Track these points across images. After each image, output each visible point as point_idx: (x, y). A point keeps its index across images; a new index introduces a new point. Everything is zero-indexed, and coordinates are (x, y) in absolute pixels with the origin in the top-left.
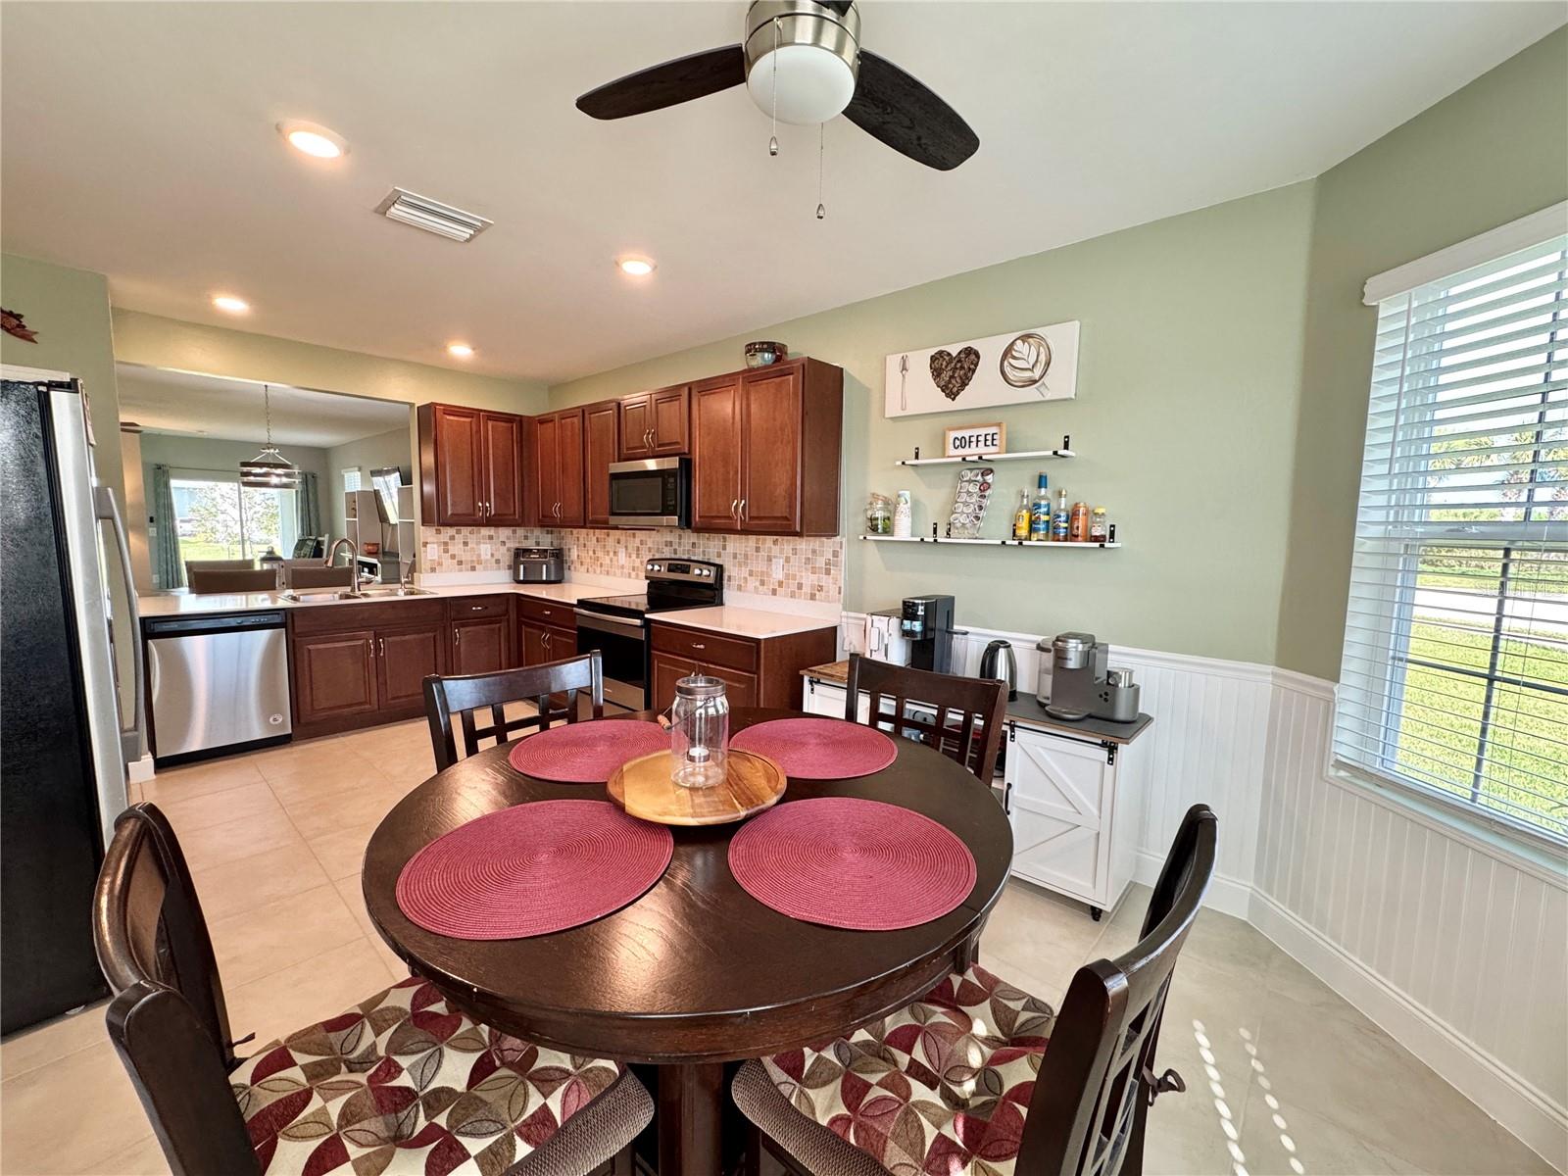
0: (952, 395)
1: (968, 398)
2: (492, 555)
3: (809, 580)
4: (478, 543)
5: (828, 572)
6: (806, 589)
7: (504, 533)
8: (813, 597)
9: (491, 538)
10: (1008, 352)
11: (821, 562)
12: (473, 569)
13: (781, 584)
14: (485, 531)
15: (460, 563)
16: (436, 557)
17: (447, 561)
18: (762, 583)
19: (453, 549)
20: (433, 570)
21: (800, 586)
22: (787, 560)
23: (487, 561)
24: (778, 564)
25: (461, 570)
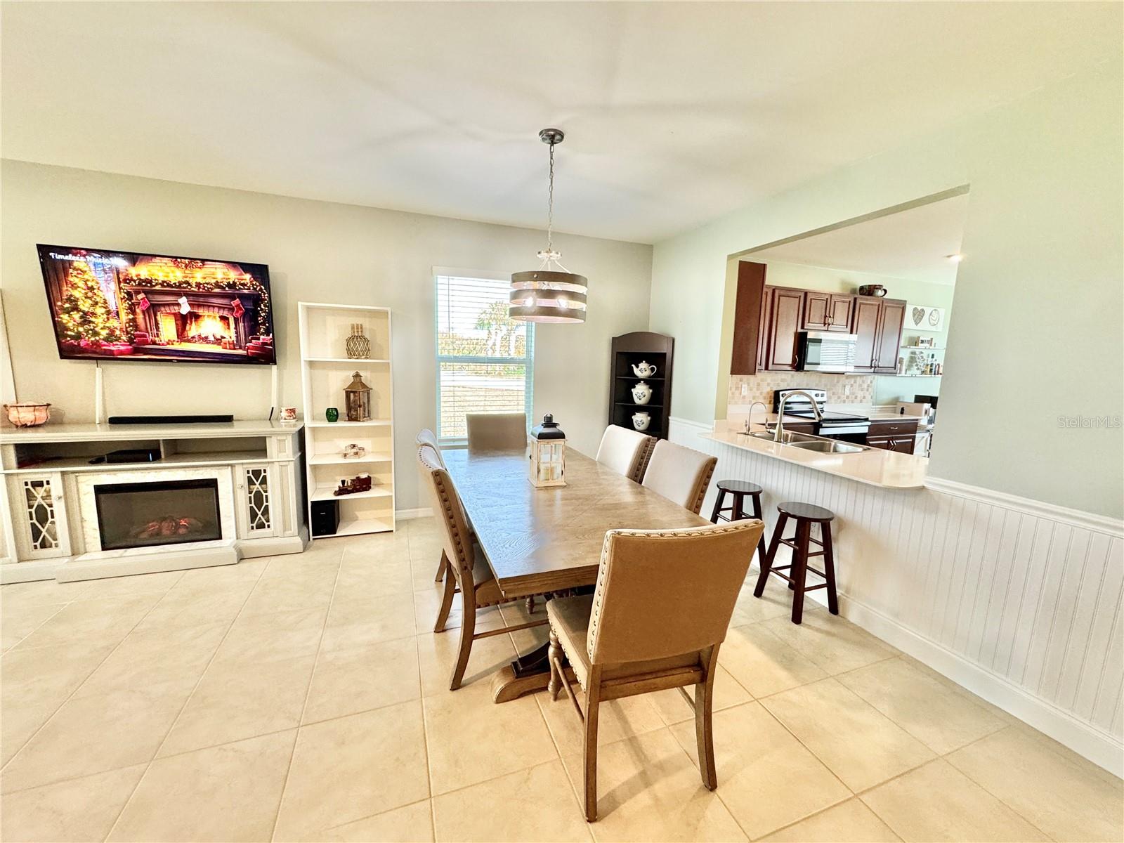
0: (917, 324)
1: (920, 327)
3: (860, 394)
5: (868, 390)
6: (859, 399)
8: (861, 402)
10: (932, 313)
11: (865, 386)
13: (848, 397)
18: (839, 398)
21: (856, 398)
22: (852, 386)
24: (848, 388)
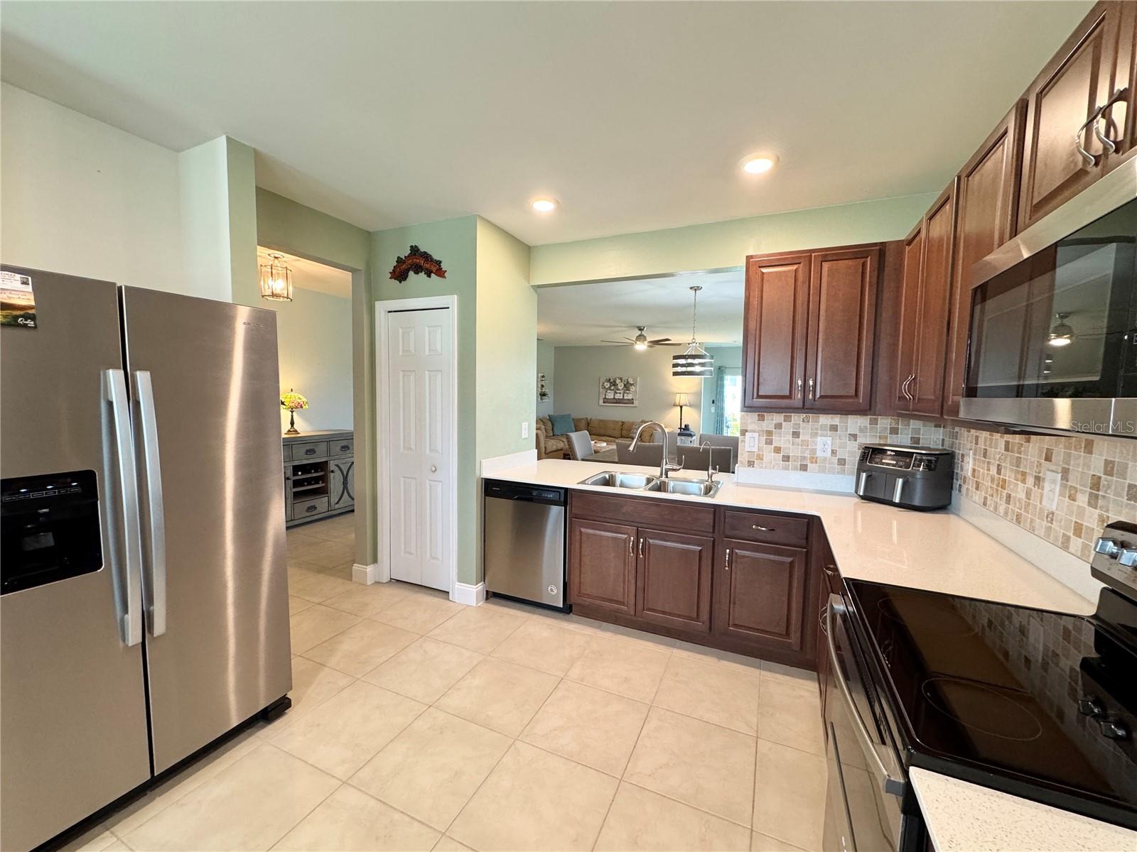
2: (834, 452)
4: (815, 435)
7: (855, 423)
9: (834, 428)
12: (804, 468)
14: (826, 420)
15: (786, 458)
16: (755, 449)
17: (769, 455)
19: (778, 440)
20: (751, 464)
23: (825, 459)
25: (786, 468)
